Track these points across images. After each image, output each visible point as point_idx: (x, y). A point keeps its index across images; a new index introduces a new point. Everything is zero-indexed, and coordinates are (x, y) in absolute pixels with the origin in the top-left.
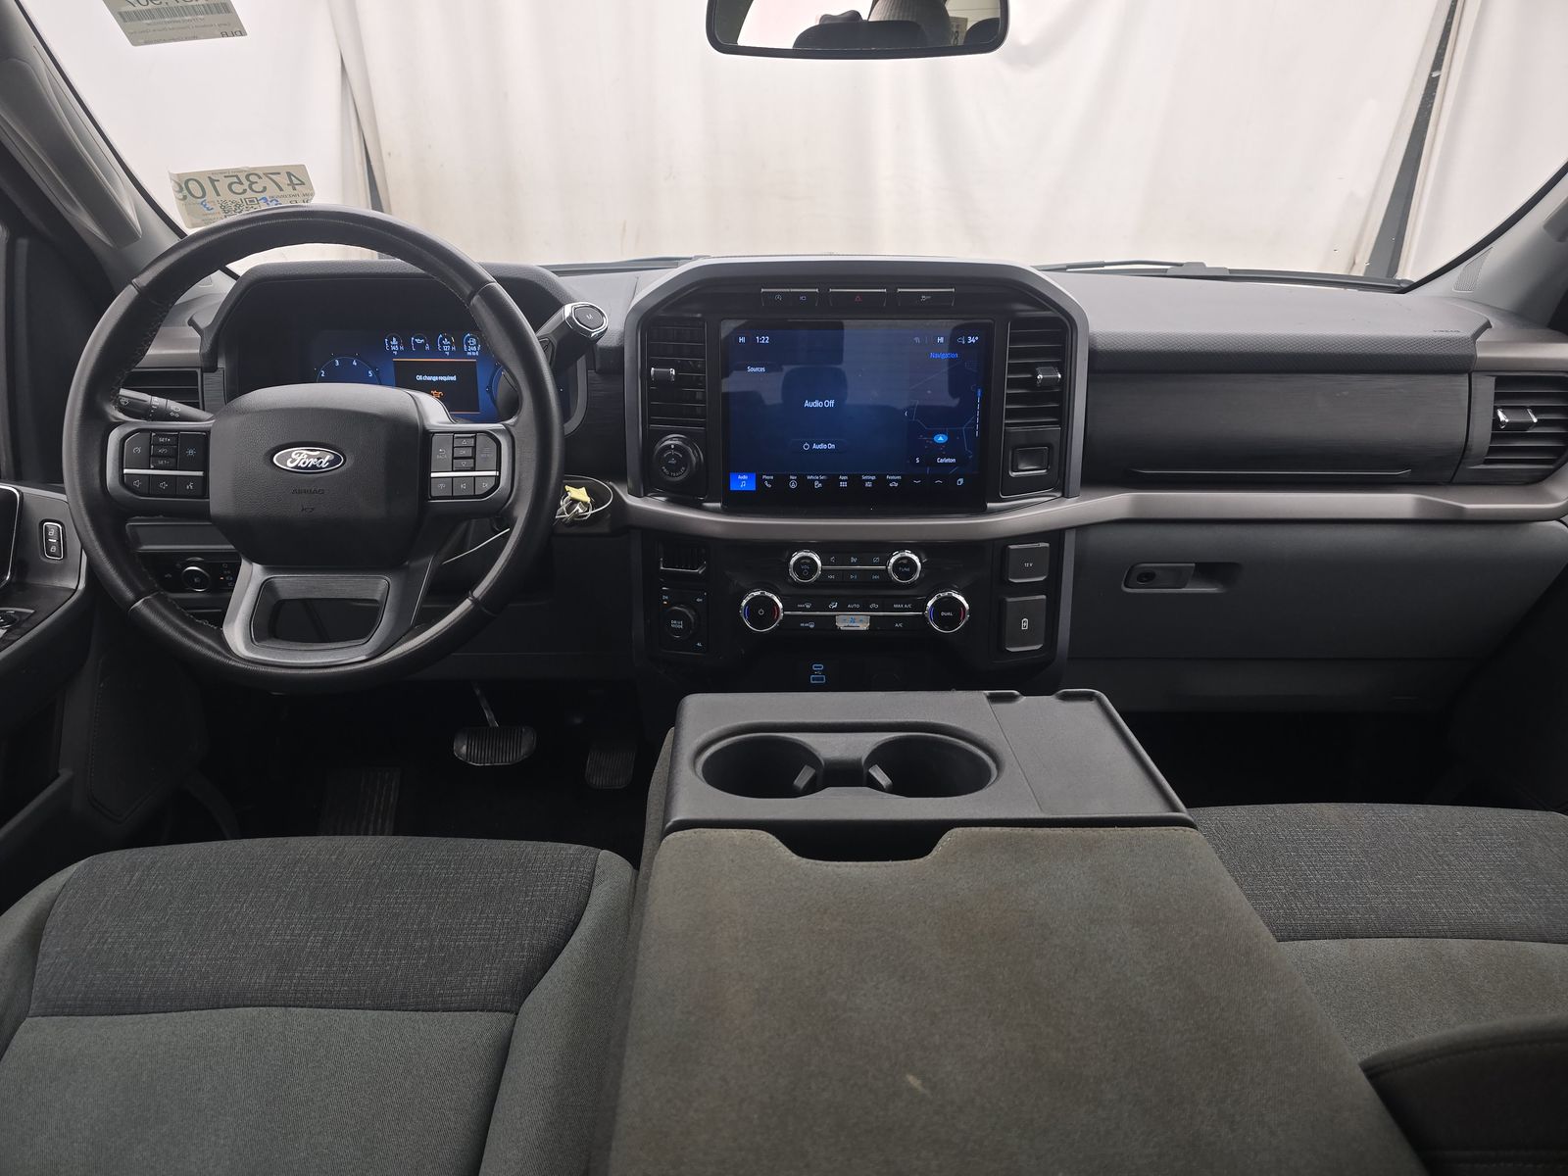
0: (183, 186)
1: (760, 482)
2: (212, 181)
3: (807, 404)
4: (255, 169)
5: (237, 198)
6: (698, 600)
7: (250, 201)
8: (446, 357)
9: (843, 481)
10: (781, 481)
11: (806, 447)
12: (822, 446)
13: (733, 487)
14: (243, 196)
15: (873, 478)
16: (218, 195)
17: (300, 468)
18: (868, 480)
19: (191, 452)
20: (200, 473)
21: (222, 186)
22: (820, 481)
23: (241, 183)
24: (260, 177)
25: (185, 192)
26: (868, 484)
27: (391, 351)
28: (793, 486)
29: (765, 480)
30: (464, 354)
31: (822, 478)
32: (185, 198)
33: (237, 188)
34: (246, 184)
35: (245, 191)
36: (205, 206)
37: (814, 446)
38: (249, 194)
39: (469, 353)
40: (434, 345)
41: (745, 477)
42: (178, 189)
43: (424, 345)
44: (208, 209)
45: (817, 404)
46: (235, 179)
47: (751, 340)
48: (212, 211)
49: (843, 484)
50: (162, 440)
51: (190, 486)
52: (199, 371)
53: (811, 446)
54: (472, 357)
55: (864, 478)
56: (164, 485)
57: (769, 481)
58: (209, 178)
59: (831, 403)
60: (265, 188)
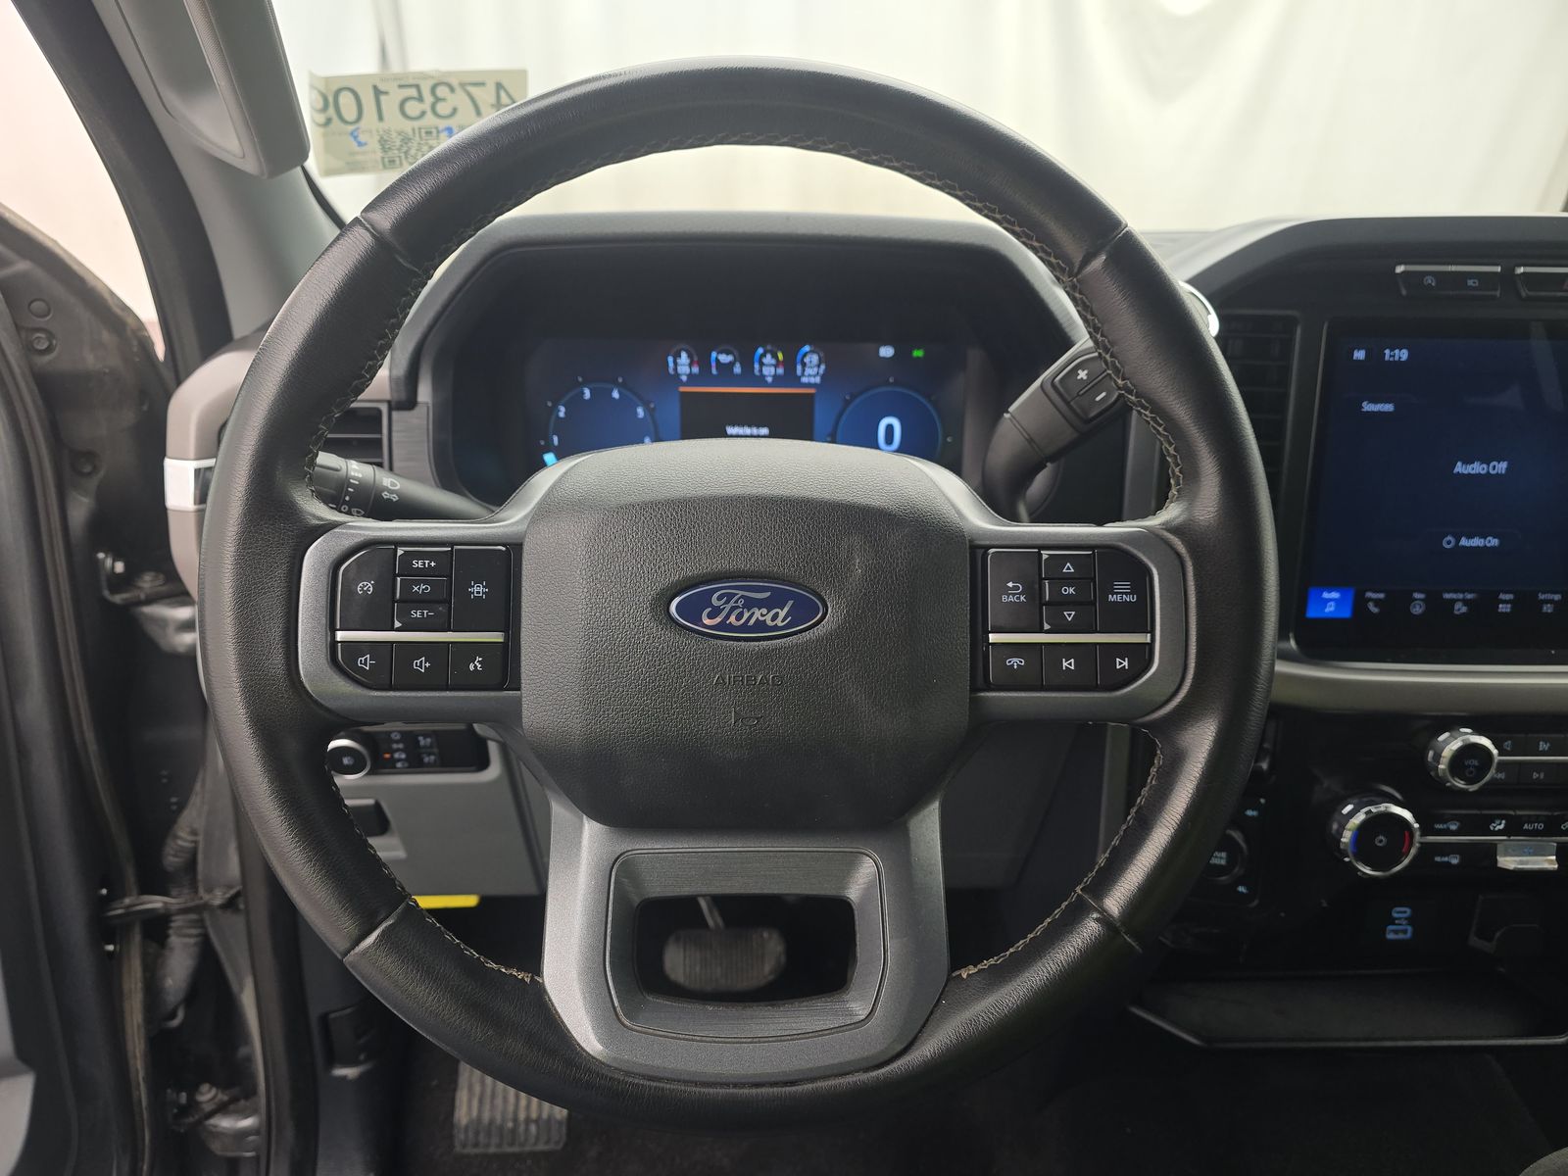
0: (331, 99)
1: (1360, 603)
2: (378, 92)
3: (1460, 468)
4: (450, 73)
5: (407, 126)
6: (1250, 813)
7: (427, 133)
8: (766, 384)
9: (1506, 602)
10: (1398, 602)
11: (1449, 543)
12: (1477, 542)
13: (1312, 613)
14: (416, 124)
15: (1557, 597)
16: (381, 118)
17: (731, 628)
18: (1547, 601)
19: (478, 590)
20: (496, 637)
21: (390, 104)
22: (1465, 602)
23: (420, 99)
24: (452, 90)
25: (331, 111)
26: (1548, 608)
27: (677, 375)
28: (1417, 609)
29: (1370, 599)
30: (796, 381)
31: (1469, 596)
32: (329, 121)
33: (413, 108)
34: (429, 99)
35: (423, 113)
36: (355, 138)
37: (1464, 542)
38: (430, 120)
39: (804, 380)
40: (747, 365)
41: (1335, 595)
42: (320, 104)
43: (731, 364)
44: (360, 144)
45: (1477, 468)
46: (413, 92)
47: (1374, 355)
48: (363, 148)
49: (1503, 608)
50: (418, 564)
51: (476, 665)
52: (384, 408)
53: (1458, 540)
54: (809, 385)
55: (1542, 597)
56: (421, 664)
57: (1377, 602)
58: (375, 88)
59: (1501, 467)
60: (455, 111)
